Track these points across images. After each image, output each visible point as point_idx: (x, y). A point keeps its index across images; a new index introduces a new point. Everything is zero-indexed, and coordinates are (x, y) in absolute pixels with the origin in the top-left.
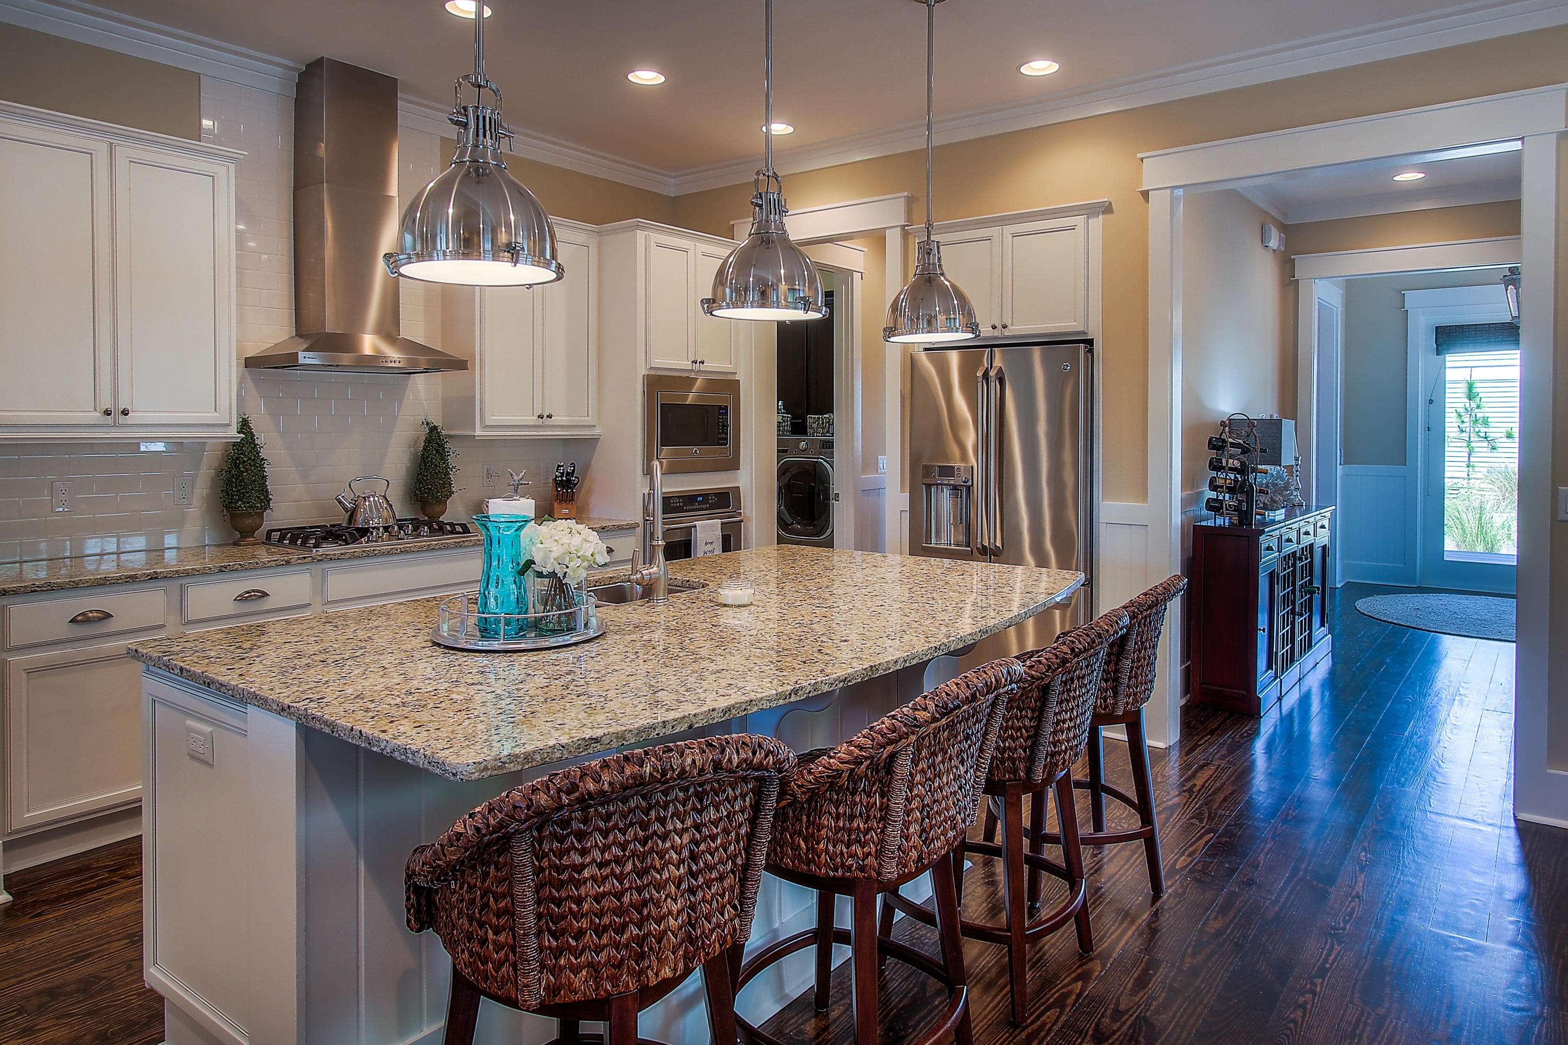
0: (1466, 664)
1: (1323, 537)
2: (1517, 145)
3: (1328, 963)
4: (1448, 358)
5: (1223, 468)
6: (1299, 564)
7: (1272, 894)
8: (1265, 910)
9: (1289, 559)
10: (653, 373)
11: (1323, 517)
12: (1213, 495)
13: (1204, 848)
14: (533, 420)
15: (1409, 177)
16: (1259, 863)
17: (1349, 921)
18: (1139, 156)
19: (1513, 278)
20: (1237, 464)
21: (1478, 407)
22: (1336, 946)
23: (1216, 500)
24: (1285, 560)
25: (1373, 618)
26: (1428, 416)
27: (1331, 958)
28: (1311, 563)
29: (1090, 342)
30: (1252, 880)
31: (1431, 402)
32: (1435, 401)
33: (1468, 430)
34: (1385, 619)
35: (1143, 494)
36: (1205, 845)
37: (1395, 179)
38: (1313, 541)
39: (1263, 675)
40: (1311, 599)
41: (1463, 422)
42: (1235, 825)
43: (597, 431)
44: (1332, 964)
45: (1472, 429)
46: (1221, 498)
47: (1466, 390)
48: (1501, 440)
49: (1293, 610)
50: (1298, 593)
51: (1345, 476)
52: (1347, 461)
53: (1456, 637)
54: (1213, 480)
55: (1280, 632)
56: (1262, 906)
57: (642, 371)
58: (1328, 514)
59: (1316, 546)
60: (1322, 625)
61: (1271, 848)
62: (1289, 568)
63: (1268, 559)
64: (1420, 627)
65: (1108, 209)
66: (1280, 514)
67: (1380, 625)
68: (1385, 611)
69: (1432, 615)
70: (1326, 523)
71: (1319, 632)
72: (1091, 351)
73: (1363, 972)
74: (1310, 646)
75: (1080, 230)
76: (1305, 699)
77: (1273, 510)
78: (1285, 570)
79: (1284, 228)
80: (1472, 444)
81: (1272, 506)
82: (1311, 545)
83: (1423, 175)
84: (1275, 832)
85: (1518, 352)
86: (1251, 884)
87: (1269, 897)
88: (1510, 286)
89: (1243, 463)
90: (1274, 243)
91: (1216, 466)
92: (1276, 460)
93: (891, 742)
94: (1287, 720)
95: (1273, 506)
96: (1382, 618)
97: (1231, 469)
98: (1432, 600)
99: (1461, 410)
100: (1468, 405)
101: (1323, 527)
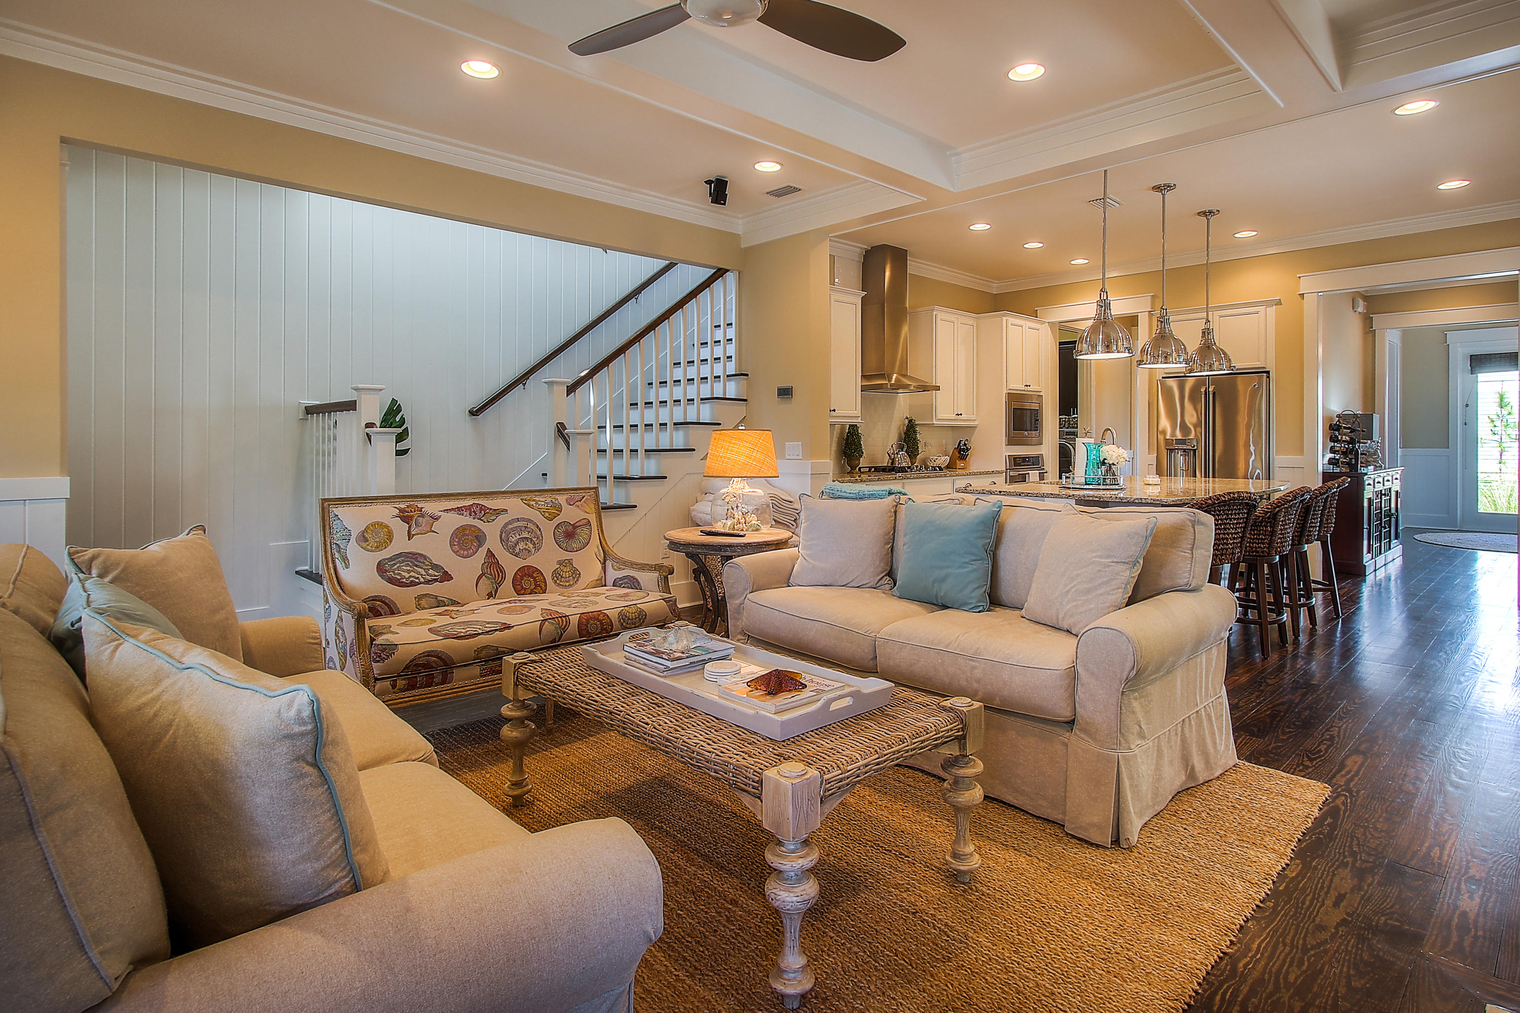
1: (1396, 486)
2: (1517, 272)
4: (1482, 377)
5: (1340, 441)
6: (1384, 498)
9: (1379, 494)
10: (1009, 392)
11: (1397, 473)
12: (1332, 455)
14: (954, 416)
18: (1299, 275)
20: (1348, 438)
21: (1509, 414)
23: (1334, 459)
24: (1376, 494)
25: (1428, 542)
26: (1465, 415)
28: (1390, 499)
29: (1268, 372)
31: (1467, 405)
32: (1470, 405)
33: (1499, 433)
34: (1436, 543)
35: (1301, 451)
38: (1391, 486)
39: (1367, 557)
40: (1390, 520)
41: (1495, 426)
43: (976, 423)
45: (1504, 433)
46: (1337, 457)
47: (1498, 400)
49: (1381, 524)
50: (1383, 515)
51: (1403, 456)
52: (1404, 446)
54: (1332, 448)
55: (1375, 534)
57: (1005, 391)
58: (1399, 472)
59: (1392, 490)
60: (1396, 538)
62: (1379, 499)
63: (1368, 491)
65: (1279, 303)
66: (1370, 468)
68: (1436, 540)
69: (1470, 542)
70: (1398, 476)
71: (1394, 541)
72: (1268, 377)
74: (1390, 548)
75: (1262, 313)
76: (1388, 579)
77: (1366, 467)
78: (1377, 500)
79: (1366, 298)
80: (1504, 445)
81: (1368, 463)
82: (1390, 489)
85: (1517, 373)
89: (1351, 438)
90: (1360, 309)
91: (1334, 439)
92: (1369, 437)
93: (1279, 507)
94: (1378, 585)
96: (1434, 543)
97: (1344, 441)
98: (1470, 535)
99: (1494, 417)
100: (1499, 413)
101: (1396, 479)
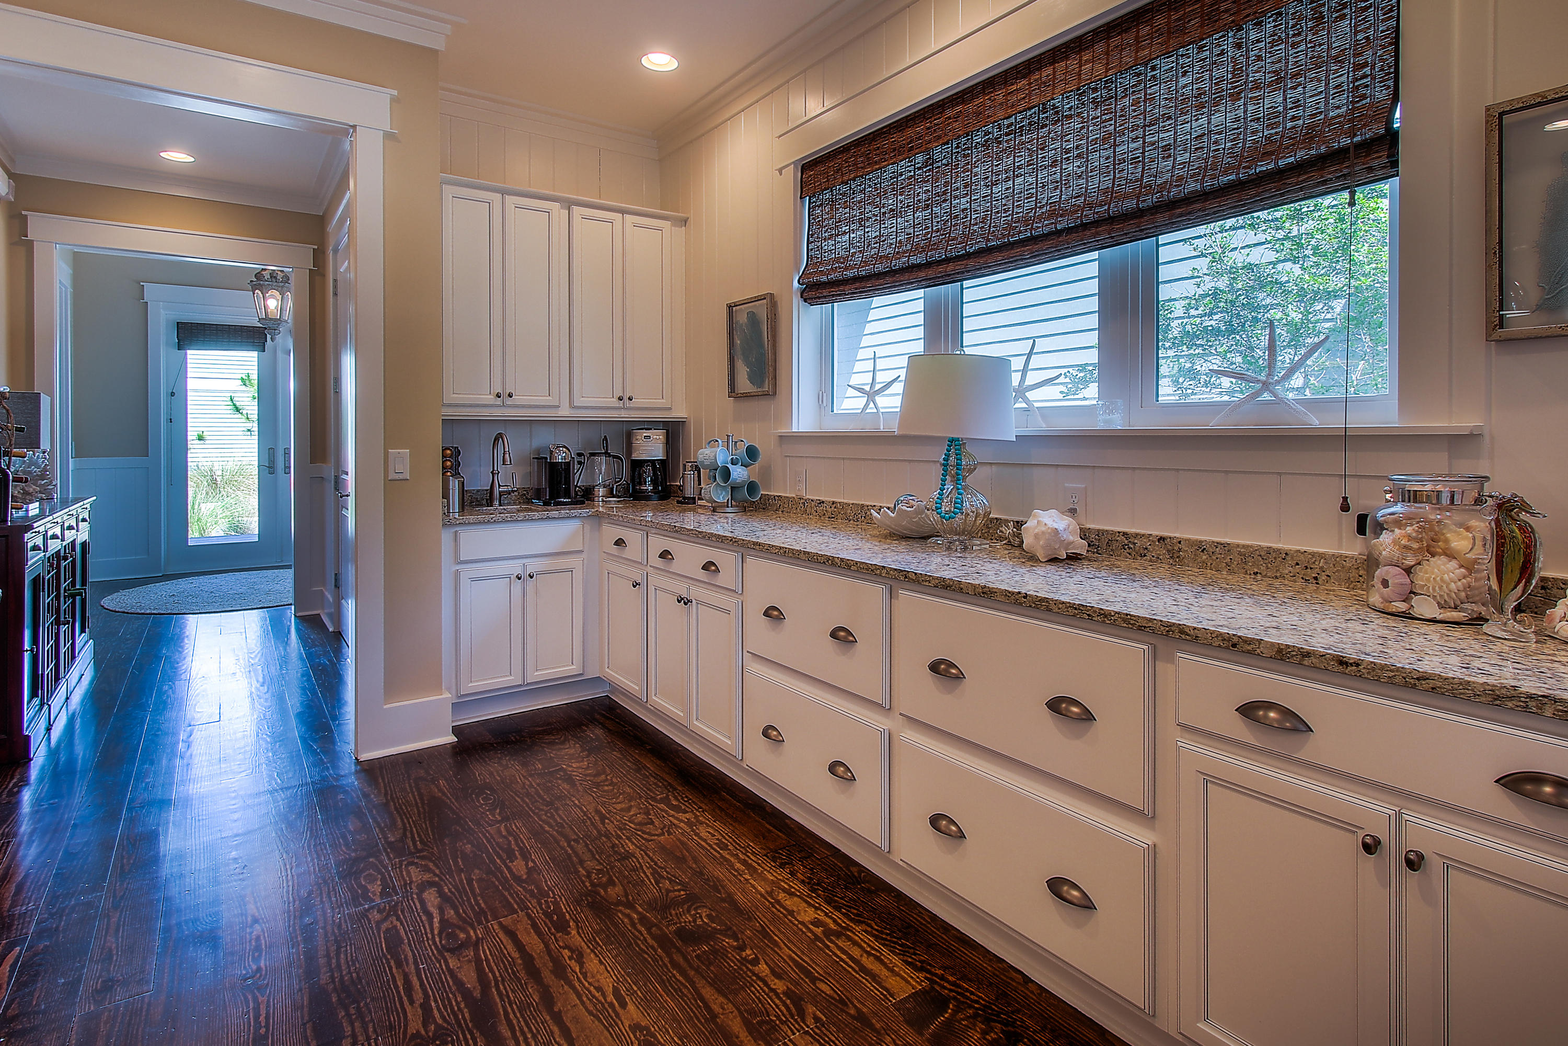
0: (244, 636)
1: (83, 535)
3: (261, 1027)
6: (63, 564)
7: (148, 982)
8: (148, 1010)
9: (53, 560)
11: (82, 509)
13: (10, 978)
15: (178, 156)
16: (110, 950)
17: (260, 956)
19: (260, 284)
22: (260, 999)
24: (49, 562)
25: (128, 613)
26: (170, 409)
27: (262, 1018)
28: (74, 562)
30: (112, 980)
31: (173, 394)
32: (177, 394)
34: (143, 611)
36: (12, 972)
37: (162, 154)
38: (75, 537)
39: (29, 706)
40: (74, 603)
42: (52, 915)
44: (267, 1026)
48: (193, 442)
49: (57, 619)
50: (62, 599)
51: (77, 470)
52: (78, 455)
53: (222, 614)
55: (47, 647)
56: (142, 1008)
58: (90, 504)
59: (77, 543)
60: (83, 631)
61: (119, 920)
62: (53, 570)
63: (34, 560)
64: (183, 612)
66: (34, 509)
67: (138, 618)
68: (139, 604)
69: (189, 599)
70: (86, 516)
71: (80, 639)
73: (306, 1009)
74: (74, 657)
78: (49, 573)
79: (13, 177)
81: (28, 498)
82: (74, 542)
83: (192, 160)
84: (115, 896)
86: (112, 986)
87: (145, 988)
88: (257, 291)
92: (34, 444)
94: (55, 752)
95: (25, 499)
96: (138, 611)
98: (183, 584)
101: (84, 520)
